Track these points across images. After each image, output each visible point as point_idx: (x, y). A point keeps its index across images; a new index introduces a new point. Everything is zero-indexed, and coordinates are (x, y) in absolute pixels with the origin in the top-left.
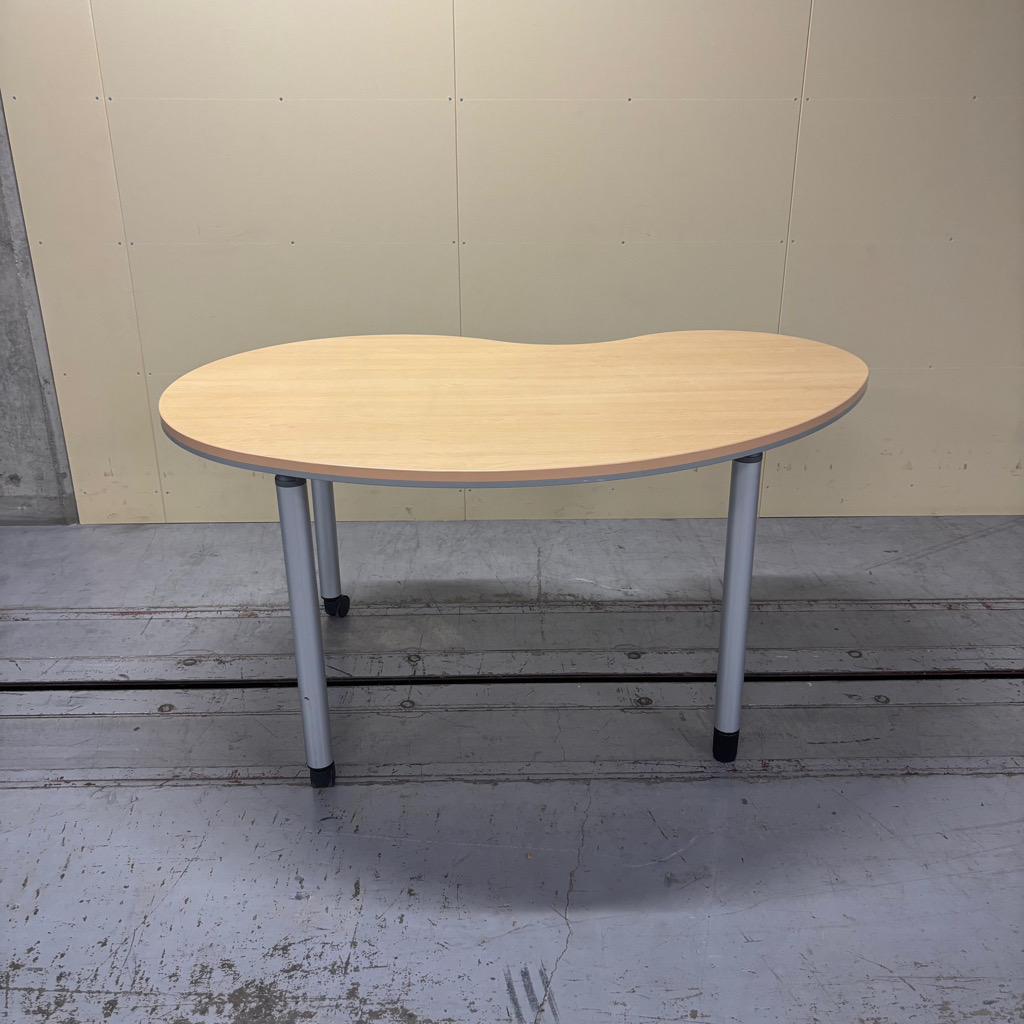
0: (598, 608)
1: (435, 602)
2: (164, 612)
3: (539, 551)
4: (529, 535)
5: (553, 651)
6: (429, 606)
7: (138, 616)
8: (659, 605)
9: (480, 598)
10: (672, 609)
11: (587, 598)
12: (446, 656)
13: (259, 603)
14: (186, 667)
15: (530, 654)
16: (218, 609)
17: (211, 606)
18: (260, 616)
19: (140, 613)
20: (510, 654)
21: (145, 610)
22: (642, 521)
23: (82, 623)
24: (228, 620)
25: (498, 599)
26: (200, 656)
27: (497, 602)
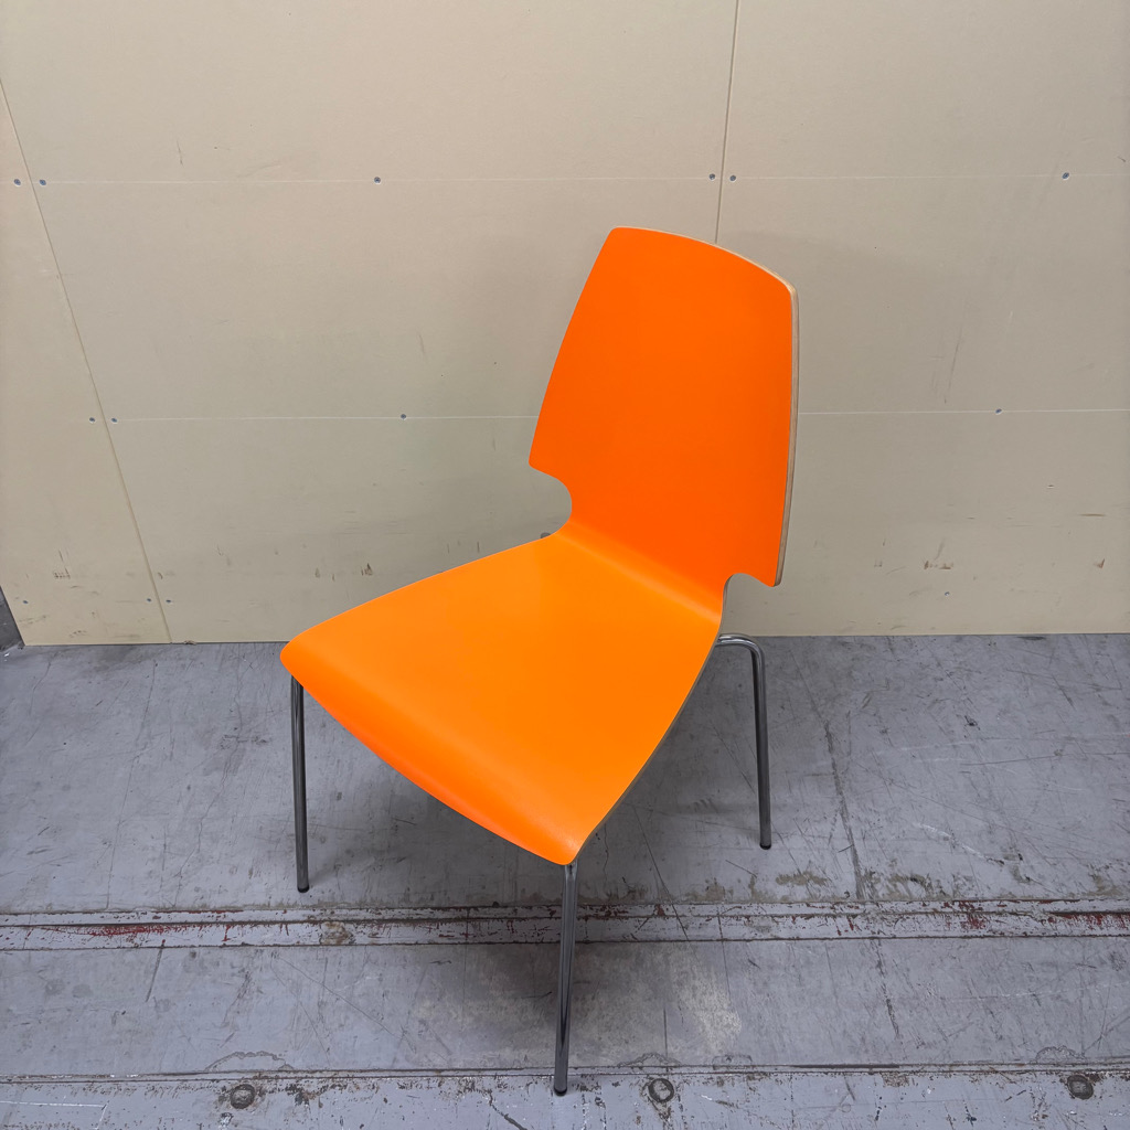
0: (975, 923)
1: (673, 901)
2: (186, 924)
3: (829, 735)
4: (801, 684)
5: (919, 1071)
6: (661, 914)
7: (137, 940)
8: (1087, 914)
9: (751, 885)
10: (1112, 926)
11: (948, 890)
12: (720, 1083)
13: (353, 898)
14: (238, 1114)
15: (878, 1078)
16: (279, 916)
17: (266, 907)
18: (359, 939)
19: (141, 928)
20: (840, 1079)
21: (148, 918)
22: (989, 641)
23: (39, 959)
24: (301, 954)
25: (782, 891)
26: (260, 1076)
27: (786, 901)
